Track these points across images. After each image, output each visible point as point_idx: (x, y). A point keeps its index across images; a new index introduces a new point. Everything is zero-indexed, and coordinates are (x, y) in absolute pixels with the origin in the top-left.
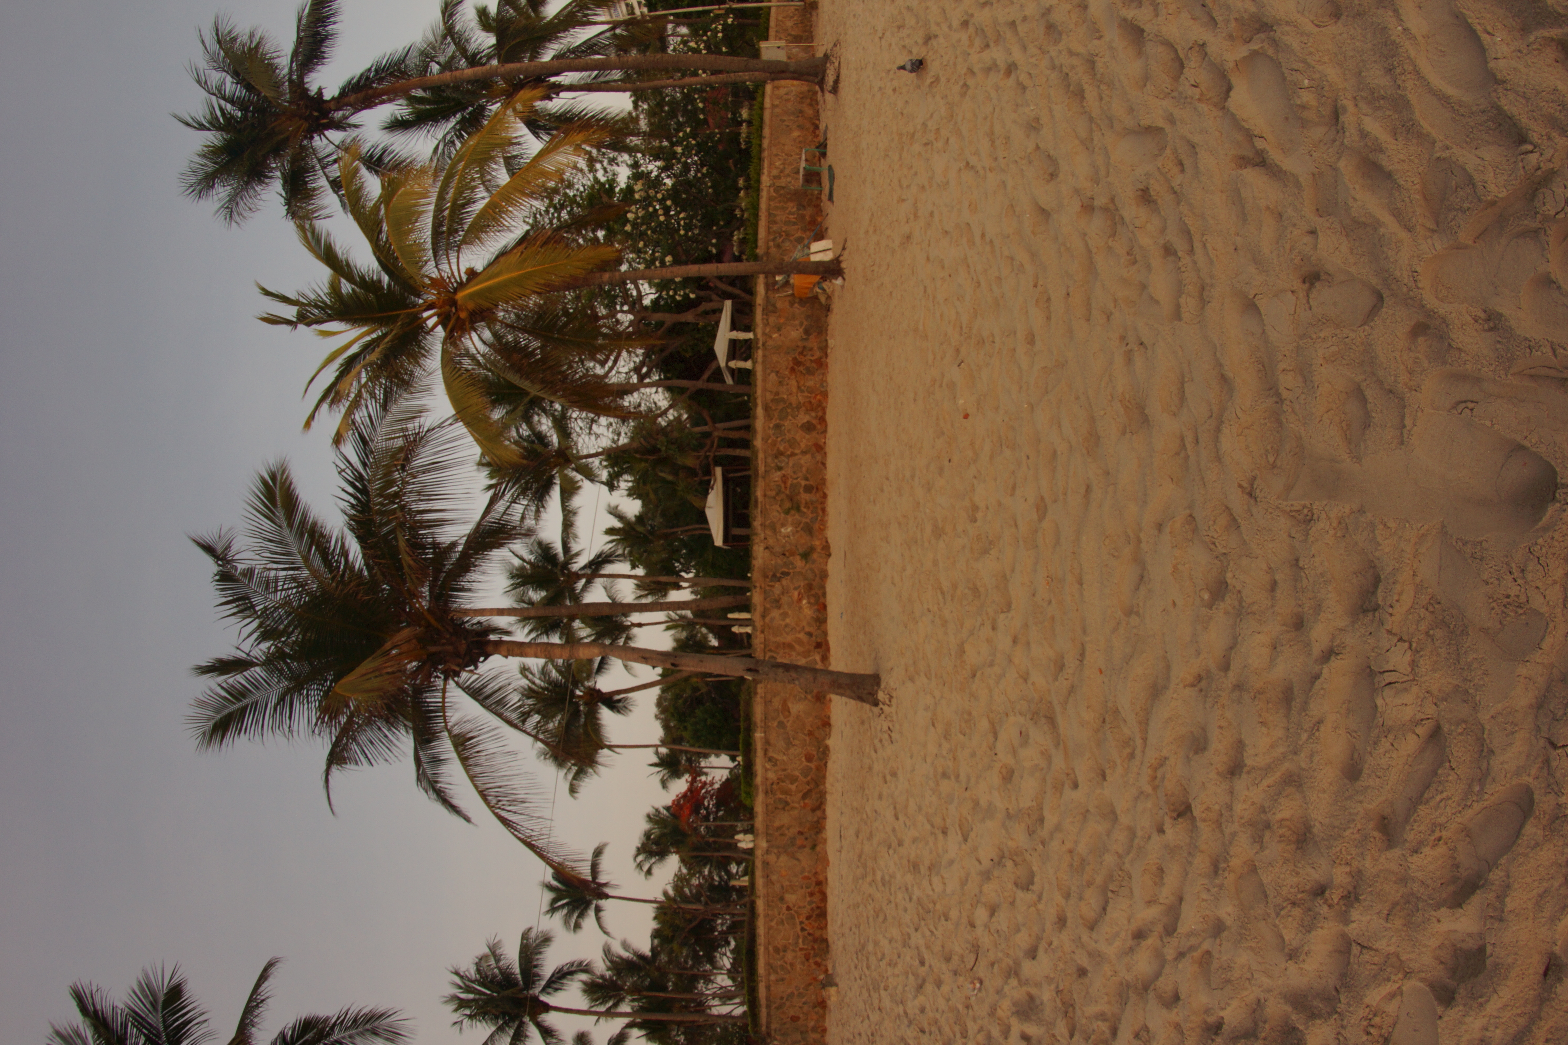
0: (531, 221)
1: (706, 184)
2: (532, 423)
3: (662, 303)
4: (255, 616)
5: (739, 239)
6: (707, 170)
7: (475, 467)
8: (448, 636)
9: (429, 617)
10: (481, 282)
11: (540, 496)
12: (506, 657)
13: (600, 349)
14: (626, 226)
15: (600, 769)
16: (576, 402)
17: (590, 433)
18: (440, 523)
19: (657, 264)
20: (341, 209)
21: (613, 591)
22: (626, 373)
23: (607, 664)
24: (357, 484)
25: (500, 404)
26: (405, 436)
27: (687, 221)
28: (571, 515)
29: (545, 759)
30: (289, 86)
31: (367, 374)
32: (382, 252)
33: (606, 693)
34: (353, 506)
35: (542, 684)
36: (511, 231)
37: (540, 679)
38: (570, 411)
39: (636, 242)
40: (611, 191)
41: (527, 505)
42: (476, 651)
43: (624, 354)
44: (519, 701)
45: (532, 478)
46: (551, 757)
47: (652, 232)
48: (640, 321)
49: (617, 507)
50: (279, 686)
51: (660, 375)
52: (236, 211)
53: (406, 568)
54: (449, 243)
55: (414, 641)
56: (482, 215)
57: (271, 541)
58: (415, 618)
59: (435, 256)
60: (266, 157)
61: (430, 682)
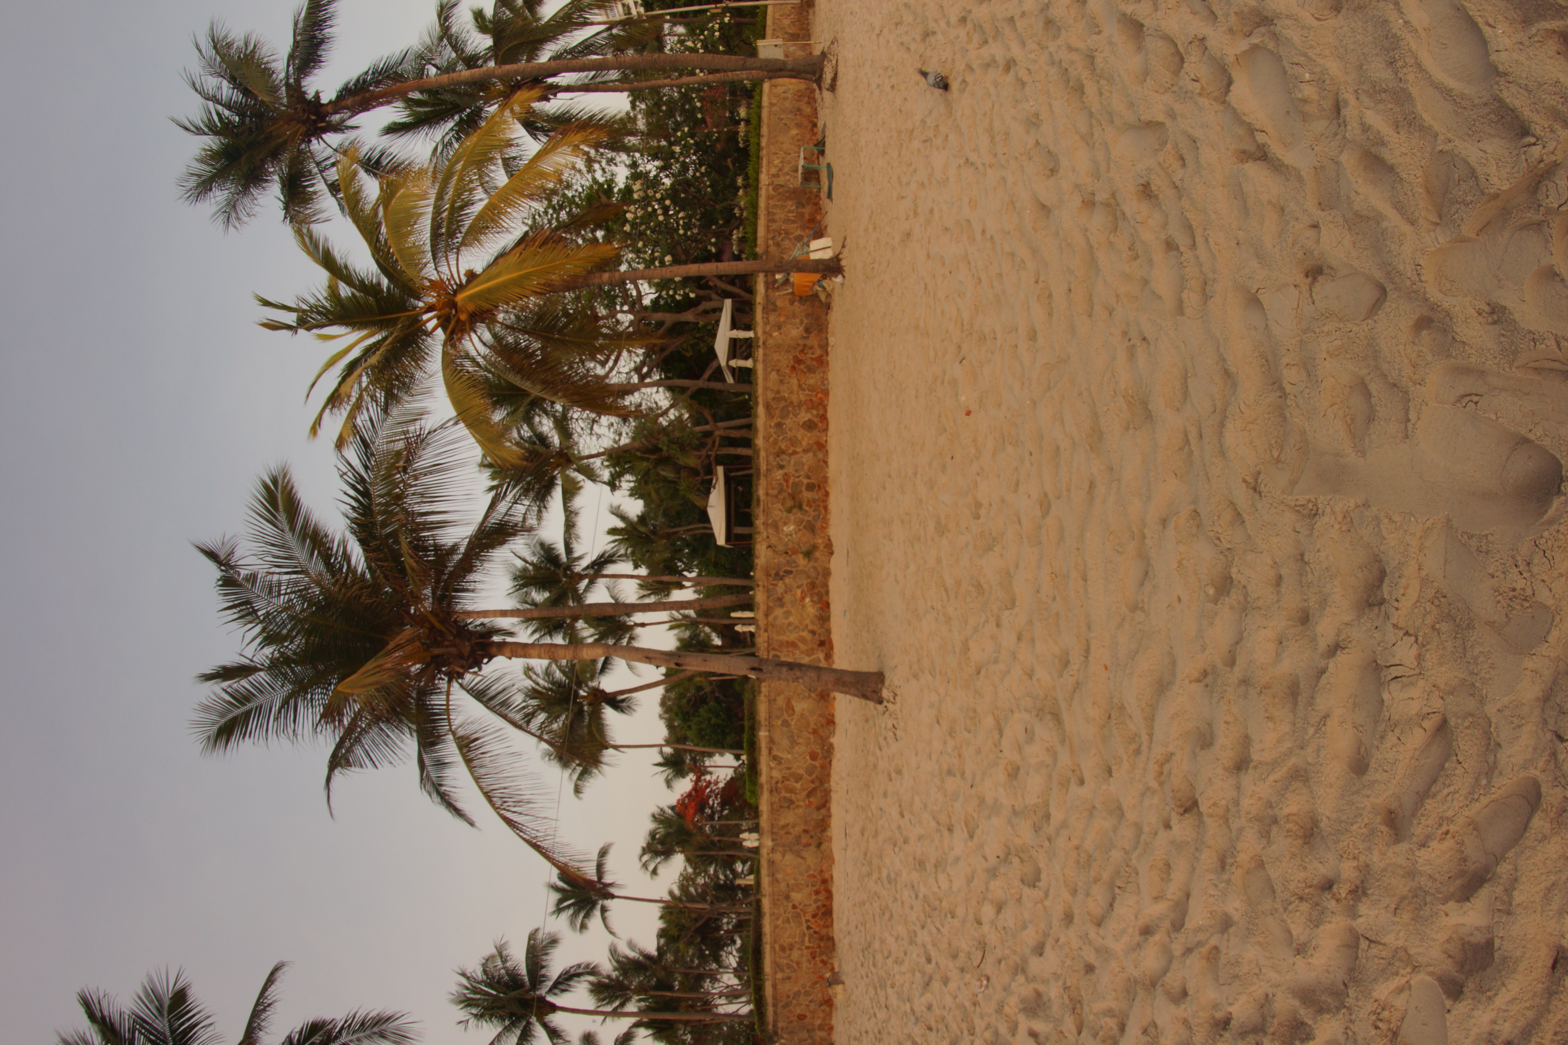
0: (529, 222)
1: (704, 183)
2: (533, 423)
3: (662, 303)
4: (258, 621)
5: (738, 238)
6: (706, 169)
7: (477, 469)
8: (451, 638)
9: (432, 619)
10: (481, 284)
11: (542, 497)
12: (510, 658)
13: (600, 349)
14: (625, 226)
15: (605, 768)
16: (577, 402)
17: (591, 434)
18: (442, 525)
19: (657, 263)
20: (340, 212)
21: (616, 591)
22: (627, 373)
23: (611, 664)
24: (359, 487)
25: (502, 406)
26: (407, 439)
27: (686, 220)
28: (573, 515)
29: (550, 760)
30: (287, 91)
31: (368, 377)
33: (609, 693)
34: (354, 509)
35: (546, 684)
36: (510, 232)
37: (544, 679)
38: (571, 412)
39: (635, 242)
40: (609, 191)
41: (528, 506)
42: (480, 653)
43: (625, 353)
44: (523, 702)
45: (534, 479)
46: (555, 757)
47: (651, 232)
48: (640, 321)
49: (619, 507)
50: (283, 690)
51: (660, 375)
52: (234, 215)
53: (409, 571)
54: (449, 245)
55: (418, 643)
56: (481, 216)
57: (273, 545)
58: (419, 620)
59: (434, 258)
60: (263, 162)
61: (434, 684)
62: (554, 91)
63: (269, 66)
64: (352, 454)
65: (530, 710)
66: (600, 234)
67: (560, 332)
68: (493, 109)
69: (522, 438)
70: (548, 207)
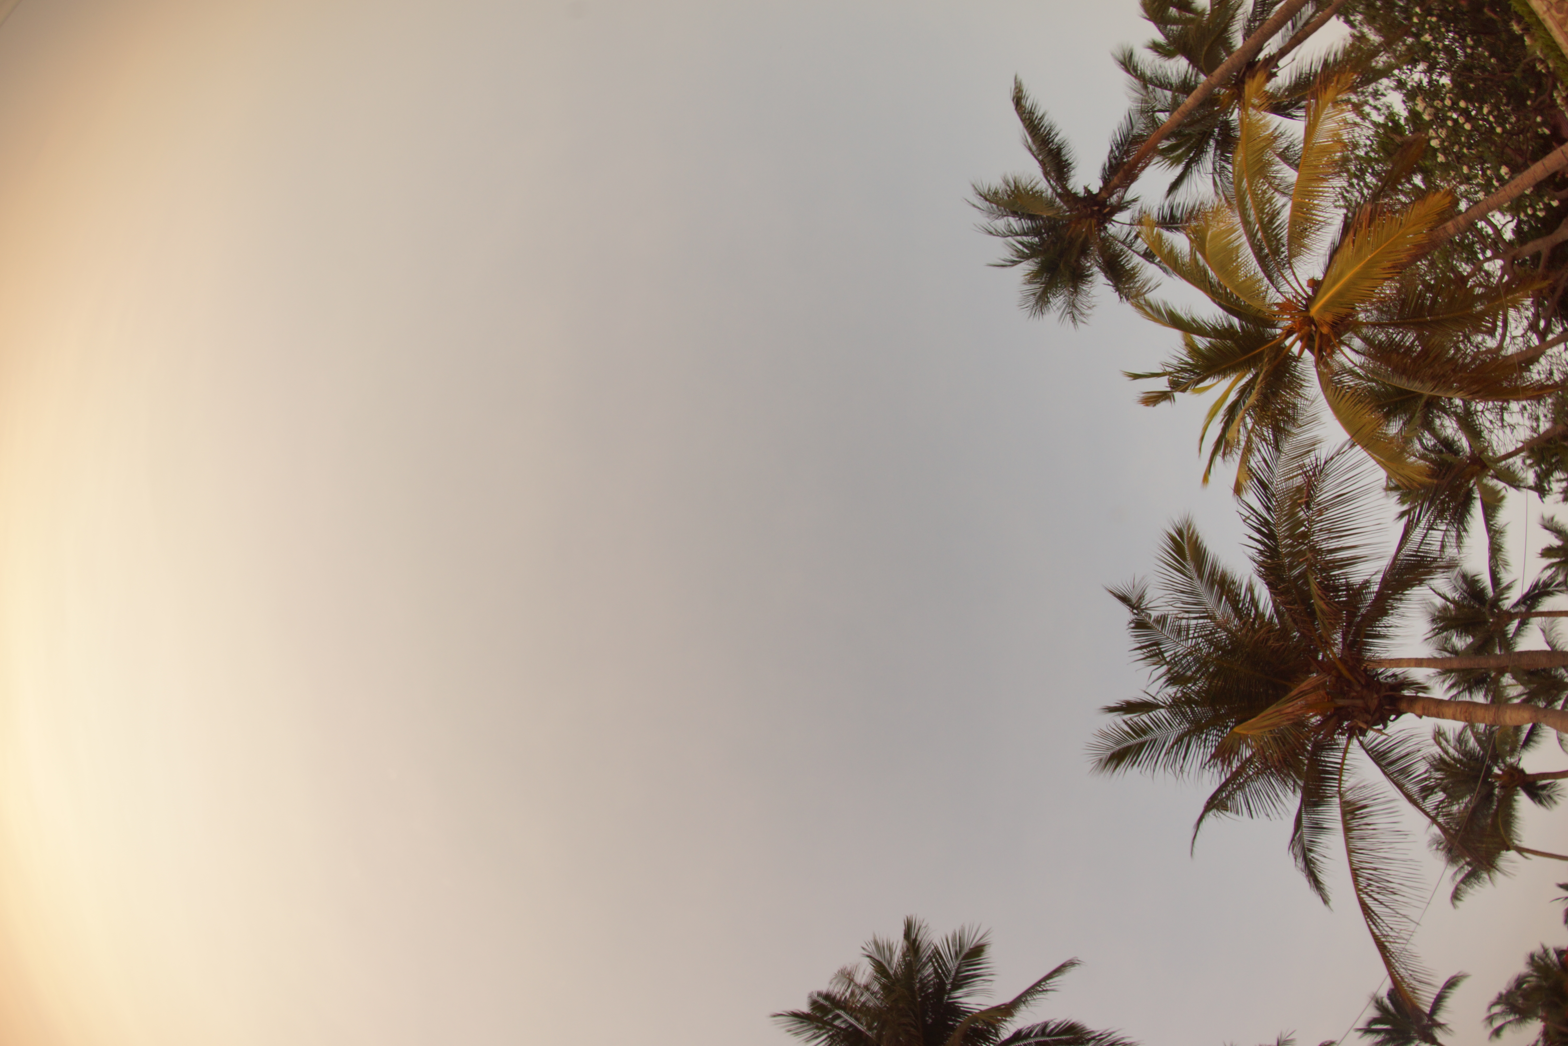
0: (1342, 203)
1: (1481, 56)
2: (1434, 428)
3: (1526, 228)
4: (1163, 662)
5: (1564, 99)
6: (1472, 40)
7: (1383, 494)
8: (1359, 689)
9: (1340, 666)
10: (1329, 289)
11: (1460, 517)
12: (1420, 717)
13: (1480, 317)
14: (1437, 157)
15: (1498, 876)
16: (1477, 392)
17: (1503, 426)
18: (1352, 561)
19: (1495, 183)
20: (1164, 274)
21: (1553, 635)
22: (1523, 336)
23: (1537, 734)
24: (1263, 529)
25: (1395, 416)
26: (1305, 473)
27: (1495, 113)
28: (1497, 535)
29: (1437, 849)
30: (1062, 200)
31: (1251, 417)
32: (1221, 298)
33: (1529, 775)
34: (1261, 552)
35: (1456, 755)
36: (1329, 224)
37: (1454, 748)
38: (1473, 404)
39: (1458, 170)
40: (1397, 127)
41: (1445, 531)
42: (1387, 707)
43: (1512, 313)
44: (1425, 772)
45: (1447, 496)
46: (1444, 848)
47: (1468, 149)
48: (1513, 263)
49: (1552, 519)
50: (1180, 727)
51: (1562, 325)
52: (1076, 312)
53: (1318, 613)
54: (1278, 263)
55: (1322, 692)
56: (1294, 221)
57: (1182, 592)
58: (1326, 667)
59: (1272, 282)
60: (1078, 261)
61: (1333, 739)
62: (1273, 64)
63: (1034, 190)
64: (1252, 498)
65: (1432, 782)
66: (1417, 180)
67: (1431, 310)
68: (1235, 116)
69: (1425, 448)
70: (1350, 179)
